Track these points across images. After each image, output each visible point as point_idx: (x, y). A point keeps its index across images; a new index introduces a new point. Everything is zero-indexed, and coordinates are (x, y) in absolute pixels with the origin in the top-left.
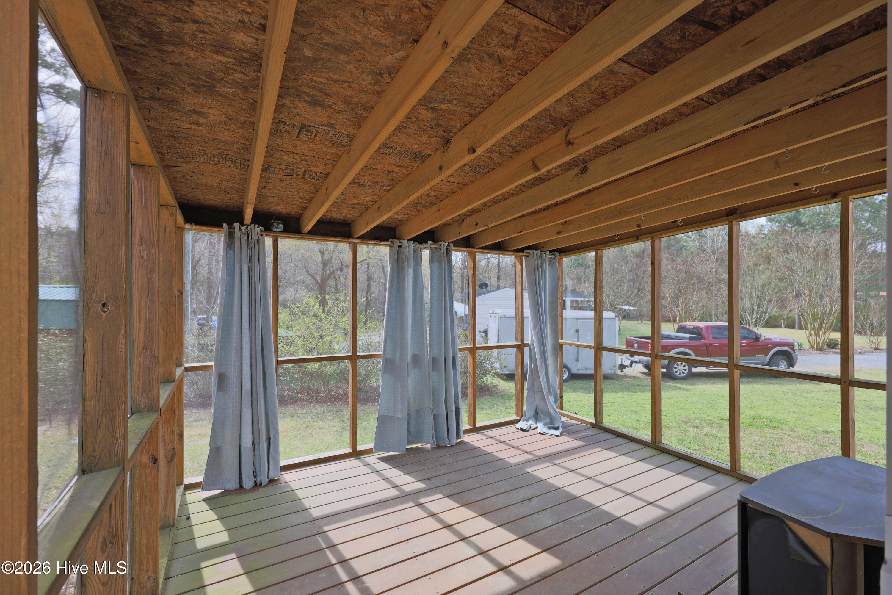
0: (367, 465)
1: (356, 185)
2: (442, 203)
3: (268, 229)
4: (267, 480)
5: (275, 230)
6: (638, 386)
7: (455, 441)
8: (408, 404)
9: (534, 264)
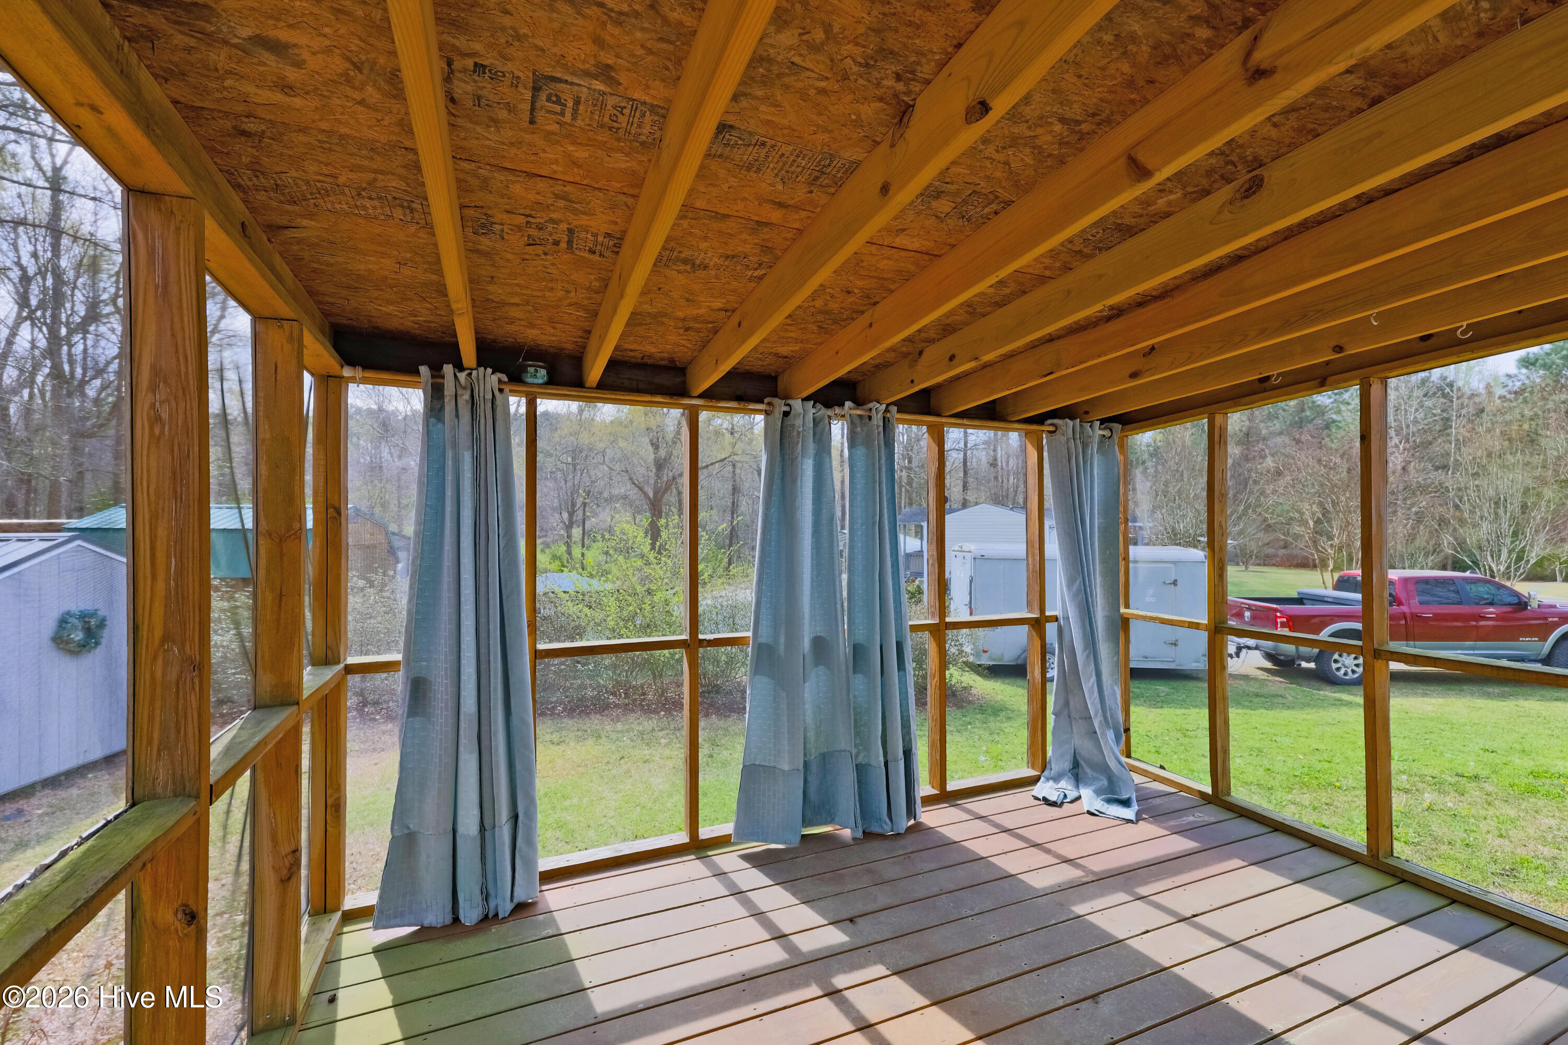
0: (720, 874)
1: (688, 268)
2: (878, 308)
3: (516, 378)
4: (509, 907)
5: (530, 380)
6: (1257, 695)
7: (905, 823)
8: (805, 743)
9: (1068, 449)
